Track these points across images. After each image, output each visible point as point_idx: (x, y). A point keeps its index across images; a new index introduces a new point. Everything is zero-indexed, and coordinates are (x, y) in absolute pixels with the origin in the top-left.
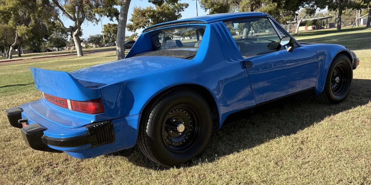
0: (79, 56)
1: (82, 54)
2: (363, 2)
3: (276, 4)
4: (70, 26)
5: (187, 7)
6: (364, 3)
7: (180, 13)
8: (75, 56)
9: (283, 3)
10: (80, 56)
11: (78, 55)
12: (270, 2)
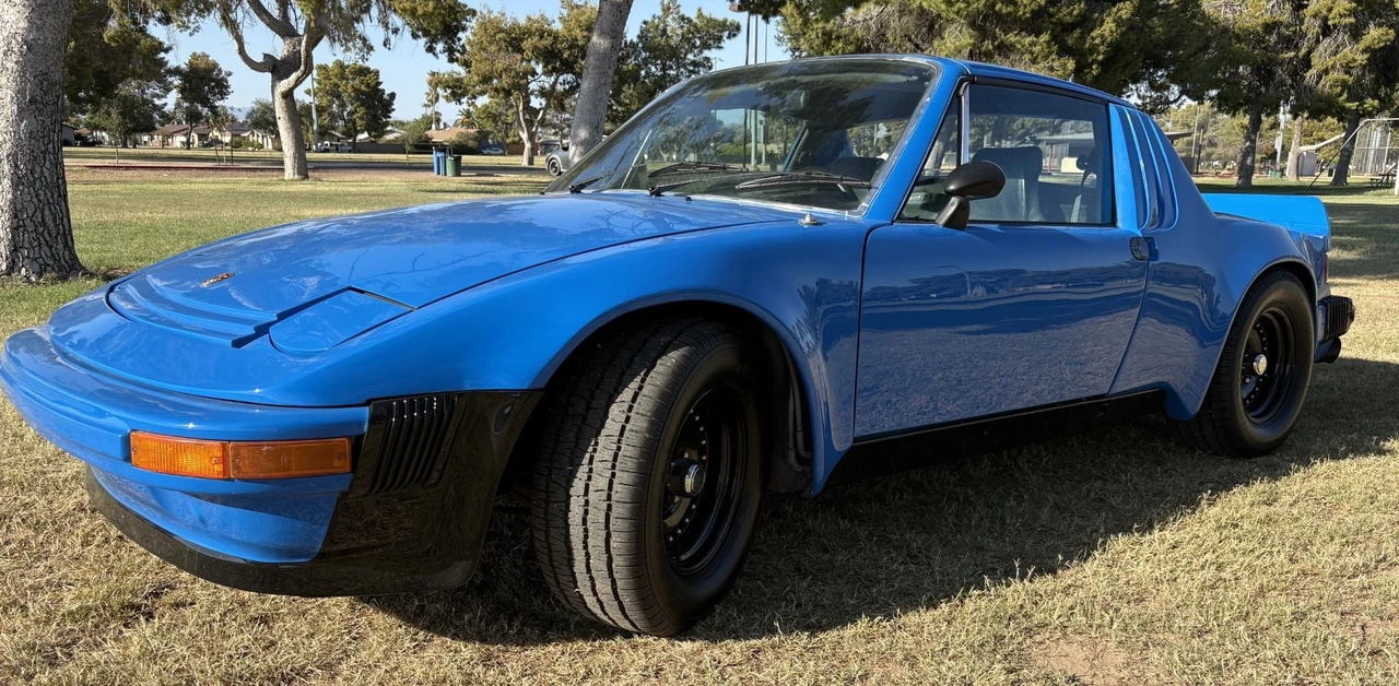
0: (291, 177)
1: (304, 169)
2: (1345, 95)
3: (1071, 64)
4: (265, 55)
5: (735, 35)
6: (1348, 100)
7: (707, 53)
8: (274, 177)
9: (1094, 61)
10: (296, 177)
11: (286, 173)
12: (1051, 53)
